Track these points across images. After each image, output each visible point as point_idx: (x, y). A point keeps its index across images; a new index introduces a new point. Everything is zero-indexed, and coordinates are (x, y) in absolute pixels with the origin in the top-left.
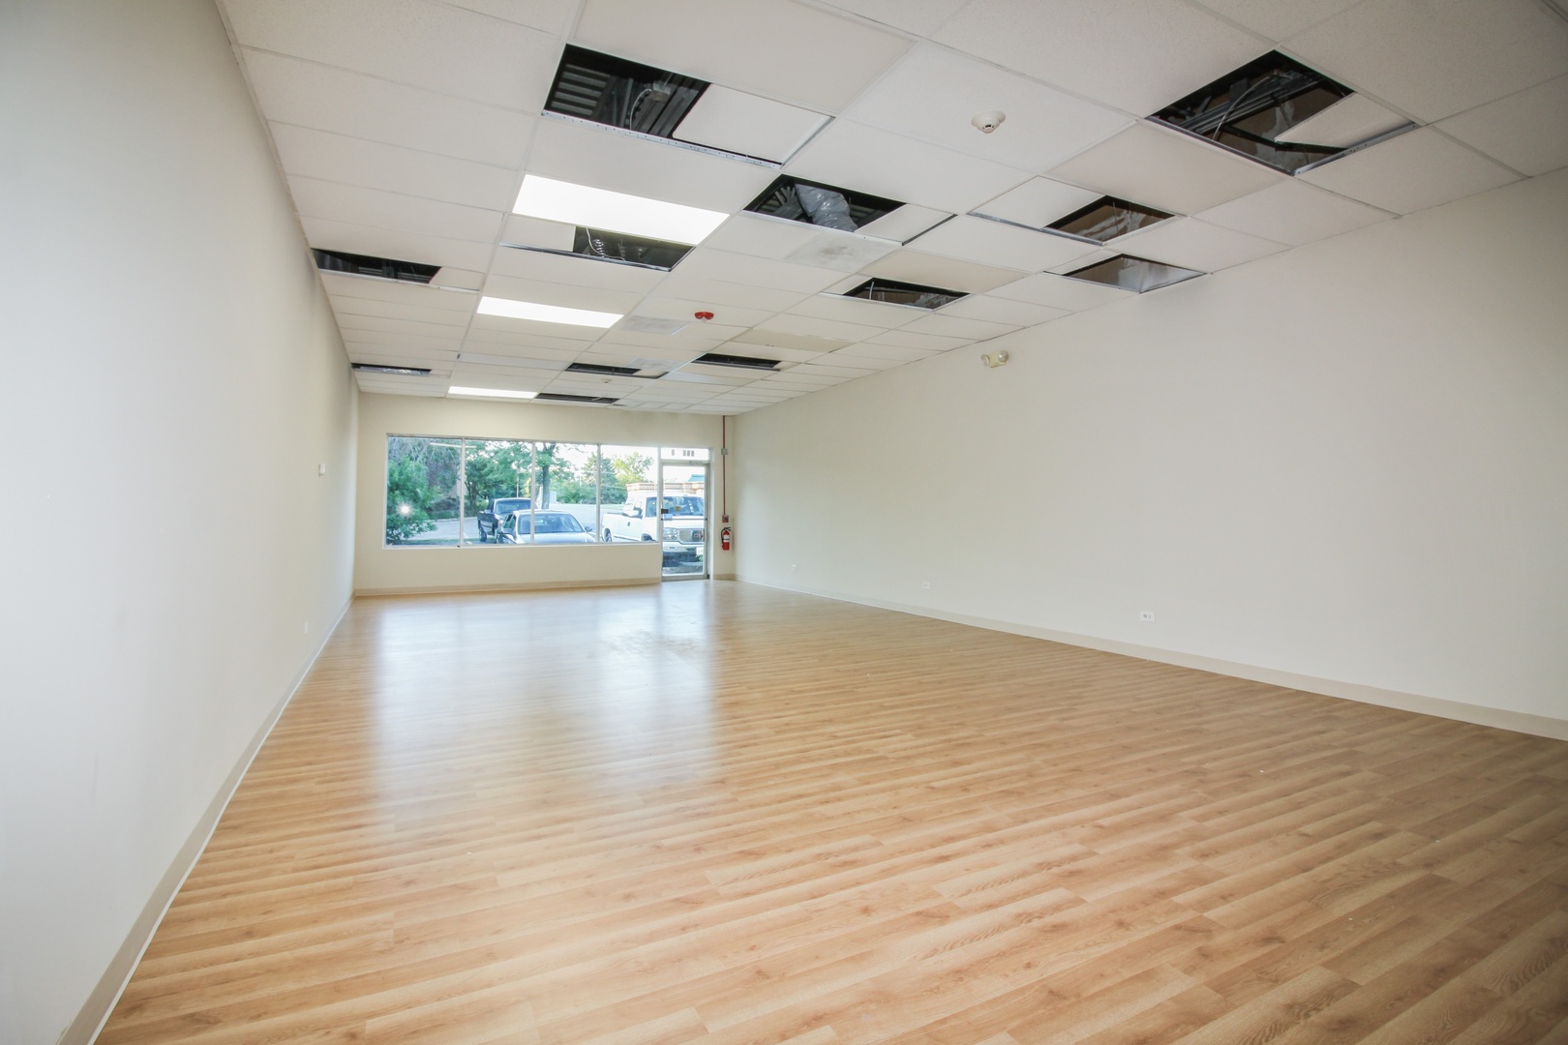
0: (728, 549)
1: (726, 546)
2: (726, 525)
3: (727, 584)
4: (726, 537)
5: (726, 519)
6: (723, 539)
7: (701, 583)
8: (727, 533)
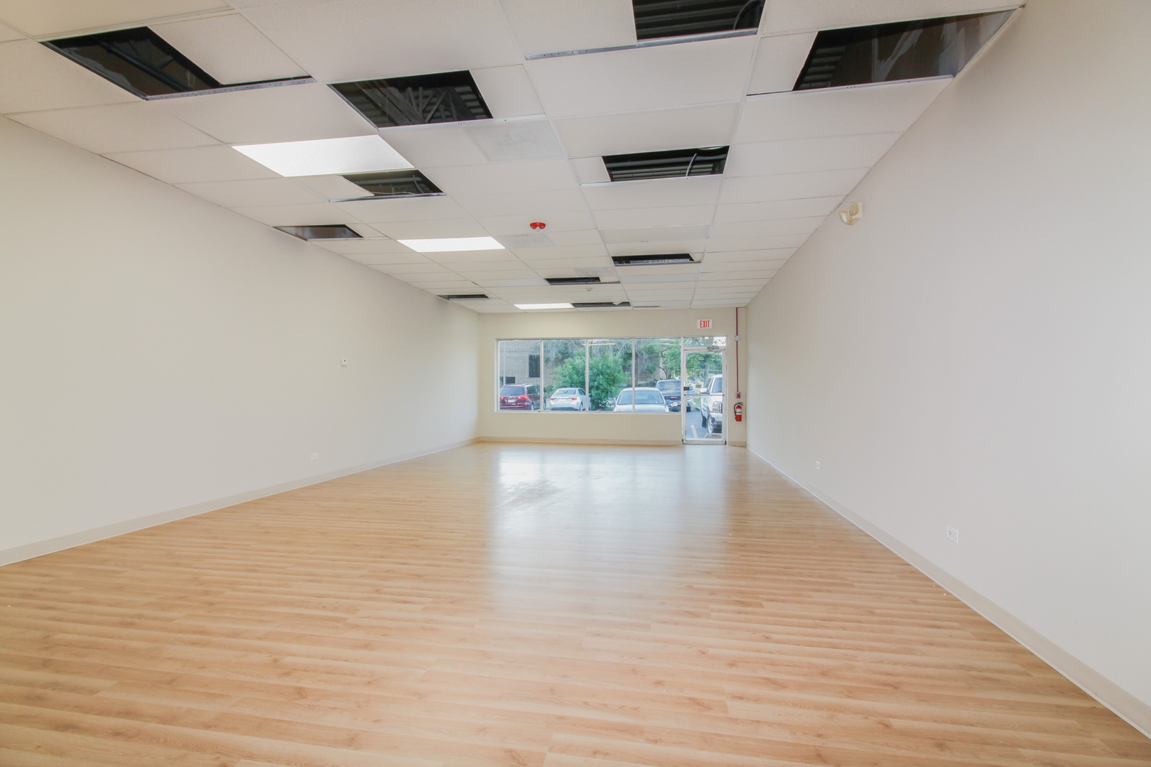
0: (740, 420)
1: (739, 418)
2: (739, 400)
3: (742, 450)
4: (738, 410)
5: (739, 396)
6: (735, 412)
7: (721, 448)
8: (739, 407)
